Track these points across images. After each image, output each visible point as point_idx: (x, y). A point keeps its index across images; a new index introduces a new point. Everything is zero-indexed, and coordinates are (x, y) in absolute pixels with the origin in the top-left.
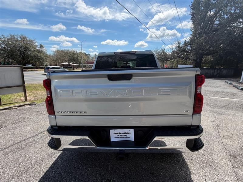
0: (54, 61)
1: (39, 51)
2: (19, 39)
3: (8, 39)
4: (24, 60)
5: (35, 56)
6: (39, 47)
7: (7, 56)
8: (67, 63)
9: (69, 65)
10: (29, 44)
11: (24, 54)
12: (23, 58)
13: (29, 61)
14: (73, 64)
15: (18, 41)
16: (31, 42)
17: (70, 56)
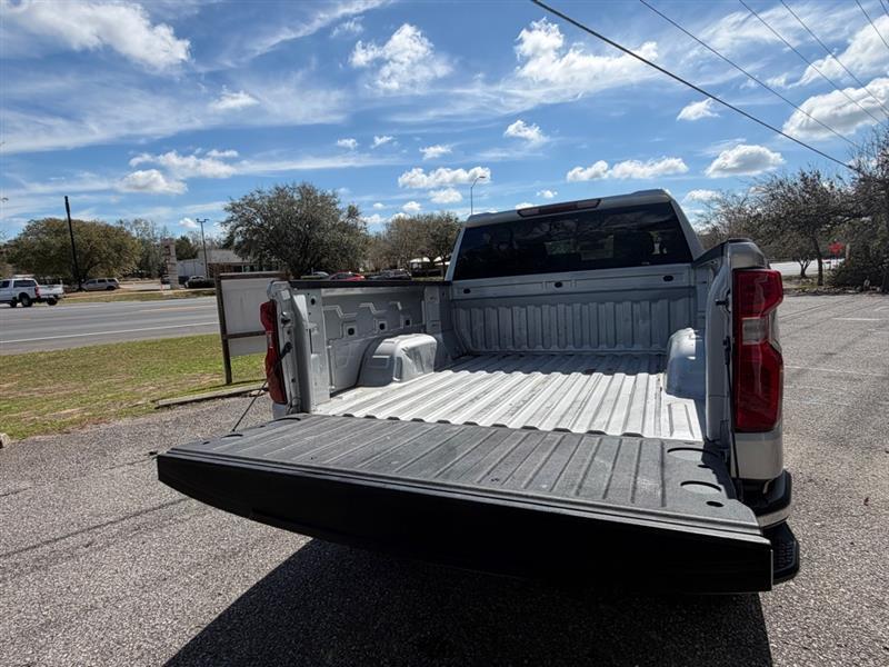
0: (386, 254)
1: (345, 228)
2: (297, 197)
3: (270, 202)
4: (306, 257)
5: (336, 244)
6: (346, 213)
7: (267, 247)
8: (426, 260)
9: (432, 264)
10: (322, 207)
11: (308, 239)
12: (304, 252)
13: (319, 259)
14: (443, 261)
15: (292, 203)
16: (327, 203)
17: (434, 237)
